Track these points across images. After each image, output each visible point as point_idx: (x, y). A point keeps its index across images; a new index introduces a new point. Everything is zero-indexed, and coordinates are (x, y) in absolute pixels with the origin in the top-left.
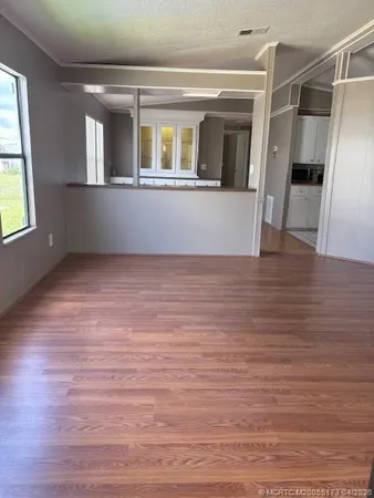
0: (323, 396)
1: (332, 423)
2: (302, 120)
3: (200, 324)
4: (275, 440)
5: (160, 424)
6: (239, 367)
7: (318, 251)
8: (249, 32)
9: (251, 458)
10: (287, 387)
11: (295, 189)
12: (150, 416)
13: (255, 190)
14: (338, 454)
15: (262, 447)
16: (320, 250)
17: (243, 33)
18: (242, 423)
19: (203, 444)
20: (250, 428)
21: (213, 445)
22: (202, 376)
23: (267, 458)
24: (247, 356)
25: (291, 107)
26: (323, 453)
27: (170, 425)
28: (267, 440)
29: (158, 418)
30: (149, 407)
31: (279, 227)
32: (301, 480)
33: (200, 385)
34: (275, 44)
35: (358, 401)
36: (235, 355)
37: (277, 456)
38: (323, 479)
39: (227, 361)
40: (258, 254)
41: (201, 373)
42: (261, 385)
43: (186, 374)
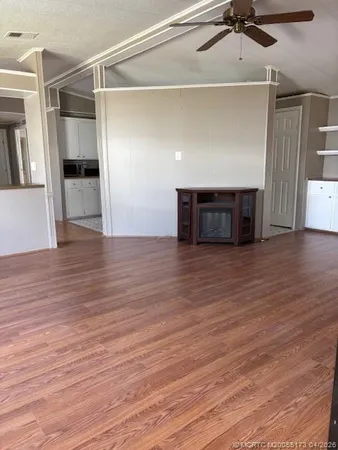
0: (174, 348)
1: (190, 365)
2: (64, 120)
3: (38, 324)
4: (161, 397)
5: (54, 435)
6: (98, 350)
7: (105, 233)
8: (19, 35)
9: (151, 422)
10: (145, 352)
11: (69, 182)
12: (38, 433)
13: (43, 186)
14: (207, 385)
15: (154, 408)
16: (106, 232)
17: (12, 35)
18: (129, 396)
19: (107, 432)
20: (136, 398)
21: (116, 428)
22: (68, 372)
23: (164, 414)
24: (99, 338)
25: (52, 109)
26: (198, 389)
27: (65, 430)
28: (155, 401)
29: (47, 431)
30: (33, 425)
31: (61, 219)
32: (195, 418)
33: (72, 380)
34: (41, 50)
35: (197, 341)
36: (88, 340)
37: (170, 409)
38: (208, 409)
39: (83, 349)
40: (56, 246)
41: (66, 370)
42: (125, 358)
43: (53, 376)
